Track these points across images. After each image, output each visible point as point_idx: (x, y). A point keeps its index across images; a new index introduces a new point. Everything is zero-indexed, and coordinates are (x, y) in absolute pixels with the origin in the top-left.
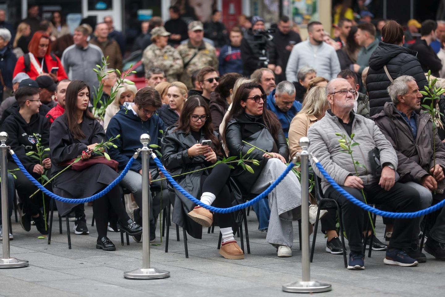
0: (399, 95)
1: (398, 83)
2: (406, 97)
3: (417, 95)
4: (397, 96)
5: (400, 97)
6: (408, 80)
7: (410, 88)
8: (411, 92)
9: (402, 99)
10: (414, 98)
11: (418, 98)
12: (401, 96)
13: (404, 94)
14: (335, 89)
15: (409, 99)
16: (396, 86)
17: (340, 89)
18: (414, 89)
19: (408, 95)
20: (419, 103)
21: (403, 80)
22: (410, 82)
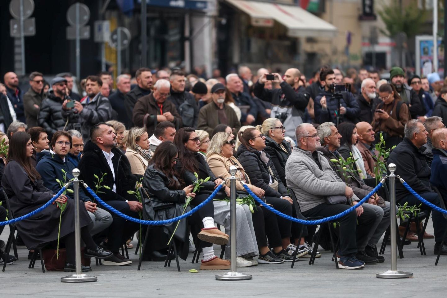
0: (325, 137)
1: (324, 128)
2: (331, 138)
3: (338, 136)
4: (324, 138)
5: (326, 139)
6: (331, 125)
7: (333, 131)
8: (334, 134)
9: (328, 140)
10: (336, 139)
11: (339, 138)
12: (326, 137)
13: (329, 136)
14: (309, 133)
15: (333, 140)
16: (322, 130)
17: (313, 134)
18: (334, 132)
19: (332, 136)
20: (340, 142)
21: (327, 125)
22: (332, 127)
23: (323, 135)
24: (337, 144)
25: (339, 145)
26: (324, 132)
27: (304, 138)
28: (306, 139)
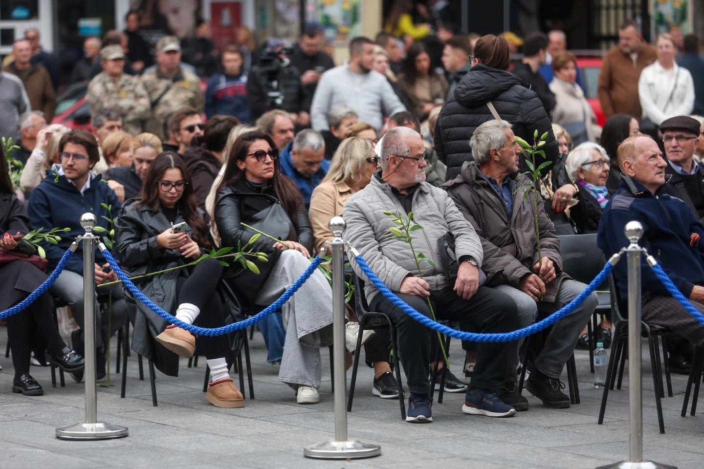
0: (492, 148)
2: (502, 152)
3: (516, 149)
5: (494, 152)
6: (505, 127)
7: (508, 138)
9: (496, 154)
10: (512, 154)
11: (517, 154)
12: (495, 150)
13: (501, 147)
14: (408, 151)
15: (506, 155)
16: (487, 135)
17: (416, 154)
18: (511, 141)
19: (505, 149)
20: (518, 162)
21: (498, 126)
22: (506, 130)
23: (489, 145)
24: (512, 166)
25: (516, 168)
26: (490, 138)
27: (396, 158)
28: (400, 160)
